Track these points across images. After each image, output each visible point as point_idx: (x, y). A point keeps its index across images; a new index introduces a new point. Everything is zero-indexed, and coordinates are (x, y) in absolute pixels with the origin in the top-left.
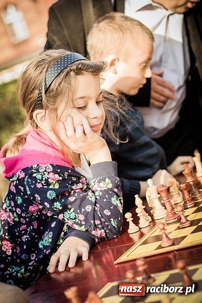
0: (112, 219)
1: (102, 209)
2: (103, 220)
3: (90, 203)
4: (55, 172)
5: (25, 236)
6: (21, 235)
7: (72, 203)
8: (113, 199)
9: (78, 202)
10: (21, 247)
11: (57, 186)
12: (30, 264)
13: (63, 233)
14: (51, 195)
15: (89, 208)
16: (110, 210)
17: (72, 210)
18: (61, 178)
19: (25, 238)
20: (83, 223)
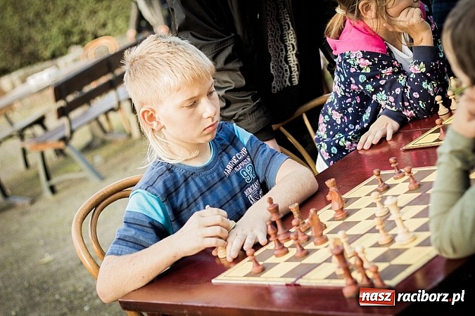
0: (421, 102)
1: (412, 91)
2: (412, 101)
3: (400, 86)
4: (365, 57)
5: (350, 109)
6: (347, 108)
7: (382, 86)
8: (424, 83)
9: (388, 85)
10: (348, 118)
11: (368, 70)
12: (350, 134)
13: (382, 110)
14: (362, 78)
15: (398, 91)
16: (419, 93)
17: (384, 92)
18: (371, 63)
19: (350, 110)
20: (393, 104)
